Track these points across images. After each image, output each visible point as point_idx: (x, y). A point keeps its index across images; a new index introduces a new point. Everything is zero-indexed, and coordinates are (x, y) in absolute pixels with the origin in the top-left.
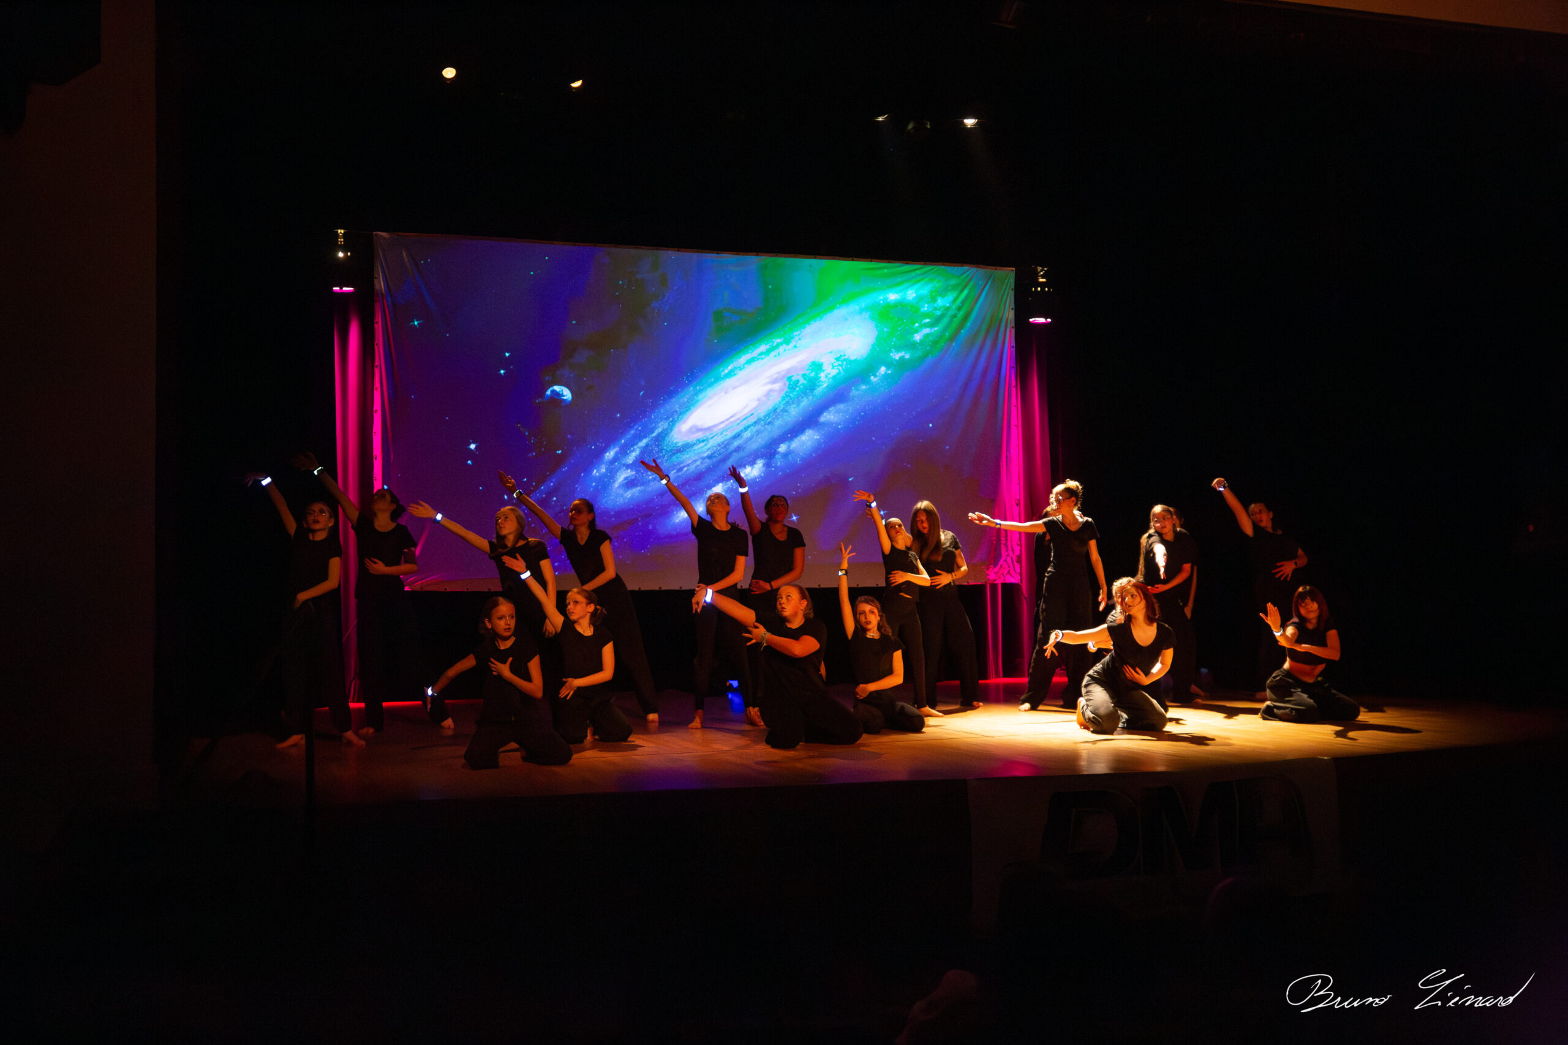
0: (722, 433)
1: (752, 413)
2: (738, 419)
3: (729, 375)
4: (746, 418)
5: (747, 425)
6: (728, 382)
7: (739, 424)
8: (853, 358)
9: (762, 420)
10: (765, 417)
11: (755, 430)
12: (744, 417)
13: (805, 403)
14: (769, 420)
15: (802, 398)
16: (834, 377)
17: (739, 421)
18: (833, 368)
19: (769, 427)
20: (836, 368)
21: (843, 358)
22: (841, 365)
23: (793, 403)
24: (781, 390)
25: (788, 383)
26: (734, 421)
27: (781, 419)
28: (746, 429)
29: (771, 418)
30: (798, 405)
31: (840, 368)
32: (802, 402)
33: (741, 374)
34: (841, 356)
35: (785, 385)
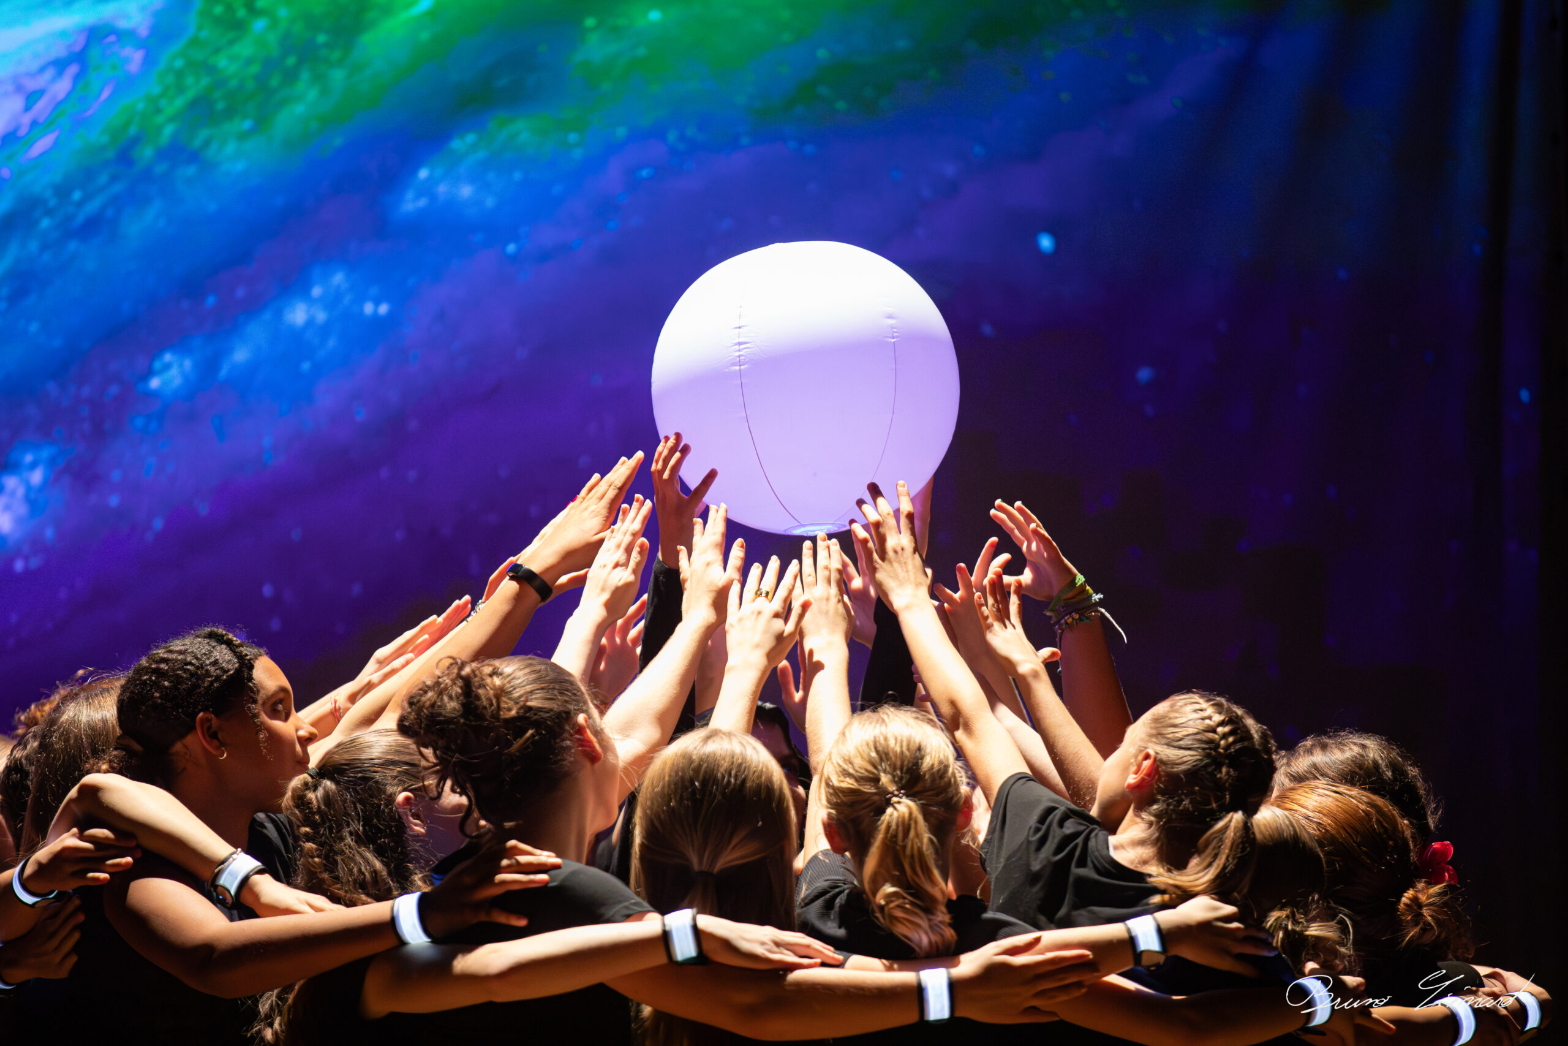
15: (291, 76)
19: (87, 257)
27: (159, 205)
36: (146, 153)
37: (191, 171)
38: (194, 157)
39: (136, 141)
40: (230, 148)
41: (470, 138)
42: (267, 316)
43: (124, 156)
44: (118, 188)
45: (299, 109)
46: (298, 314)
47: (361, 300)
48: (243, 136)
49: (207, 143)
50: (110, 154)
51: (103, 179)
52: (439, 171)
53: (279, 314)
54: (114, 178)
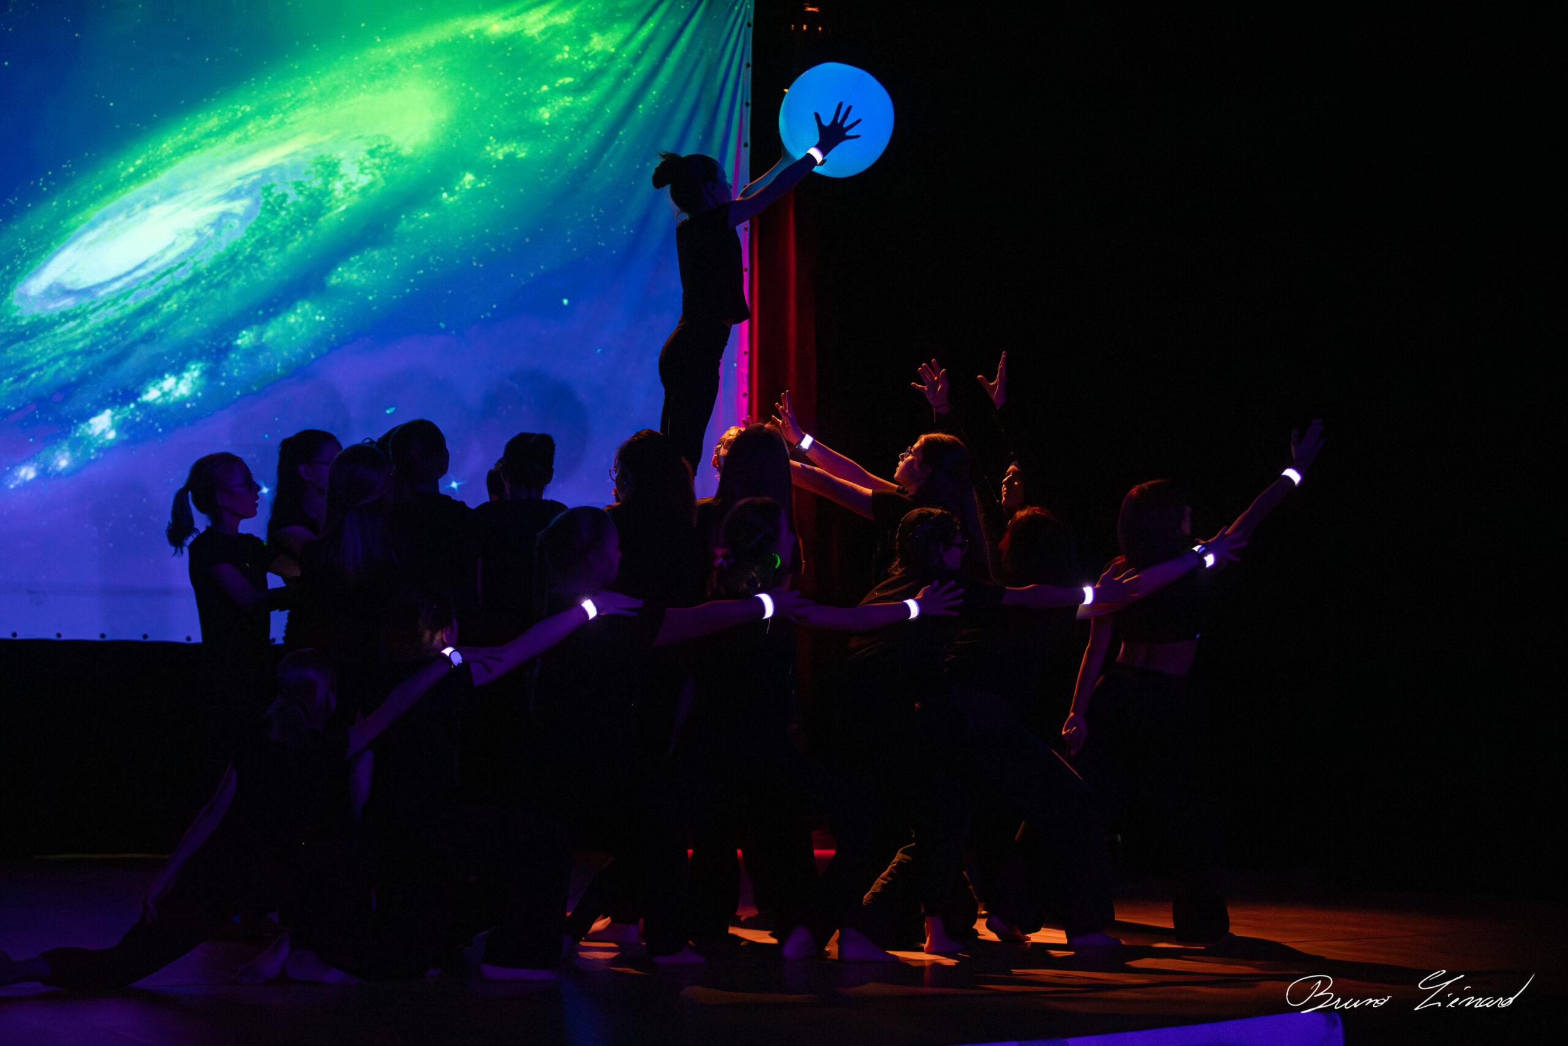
0: (115, 302)
1: (183, 260)
2: (153, 273)
3: (137, 176)
4: (169, 272)
5: (170, 285)
6: (135, 191)
7: (152, 283)
8: (407, 151)
9: (205, 278)
10: (209, 270)
11: (186, 298)
12: (165, 270)
13: (296, 244)
14: (220, 277)
15: (293, 232)
16: (363, 191)
17: (153, 278)
18: (362, 171)
19: (218, 295)
20: (367, 171)
21: (383, 150)
22: (380, 167)
23: (271, 245)
24: (248, 215)
25: (263, 200)
26: (144, 277)
27: (243, 277)
28: (167, 295)
29: (223, 274)
30: (282, 248)
31: (377, 172)
32: (291, 242)
33: (163, 178)
34: (380, 147)
35: (257, 201)
36: (241, 258)
37: (256, 265)
38: (258, 260)
39: (236, 254)
40: (270, 257)
41: (358, 257)
42: (280, 319)
43: (232, 259)
44: (229, 270)
45: (295, 244)
46: (292, 319)
47: (315, 314)
48: (275, 253)
49: (262, 255)
50: (227, 258)
51: (224, 267)
52: (345, 269)
53: (285, 319)
54: (229, 267)
